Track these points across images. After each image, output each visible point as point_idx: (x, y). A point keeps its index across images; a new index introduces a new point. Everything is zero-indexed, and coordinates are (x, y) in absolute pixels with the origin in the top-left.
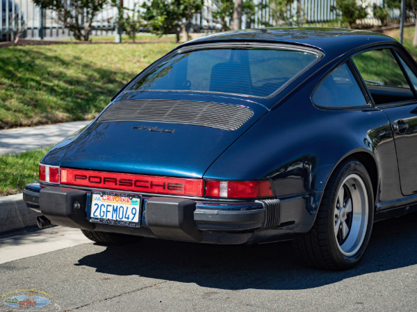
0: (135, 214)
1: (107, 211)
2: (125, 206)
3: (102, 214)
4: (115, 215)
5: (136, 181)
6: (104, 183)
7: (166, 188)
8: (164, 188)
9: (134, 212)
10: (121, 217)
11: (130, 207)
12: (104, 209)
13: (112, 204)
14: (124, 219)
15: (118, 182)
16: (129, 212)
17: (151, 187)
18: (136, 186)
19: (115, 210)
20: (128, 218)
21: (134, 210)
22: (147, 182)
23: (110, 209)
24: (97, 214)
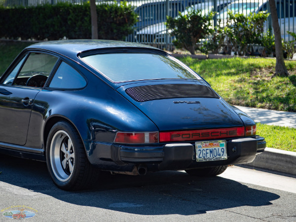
0: (223, 152)
1: (207, 153)
2: (217, 148)
3: (204, 156)
4: (211, 155)
8: (227, 135)
9: (223, 151)
10: (215, 155)
11: (220, 148)
12: (204, 152)
13: (209, 148)
14: (218, 156)
15: (202, 135)
16: (220, 151)
17: (221, 135)
19: (211, 152)
20: (220, 155)
21: (223, 150)
23: (208, 151)
24: (201, 156)
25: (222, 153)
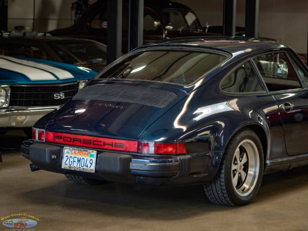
0: (92, 164)
1: (74, 161)
2: (86, 158)
3: (70, 163)
4: (79, 164)
5: (94, 141)
6: (73, 142)
7: (114, 146)
8: (112, 147)
10: (82, 165)
11: (89, 159)
12: (72, 160)
13: (77, 156)
14: (85, 167)
15: (82, 142)
16: (88, 163)
17: (104, 146)
18: (94, 144)
19: (79, 161)
20: (87, 166)
21: (91, 162)
22: (101, 142)
23: (76, 160)
24: (67, 163)
25: (89, 165)
